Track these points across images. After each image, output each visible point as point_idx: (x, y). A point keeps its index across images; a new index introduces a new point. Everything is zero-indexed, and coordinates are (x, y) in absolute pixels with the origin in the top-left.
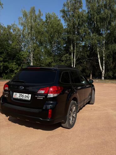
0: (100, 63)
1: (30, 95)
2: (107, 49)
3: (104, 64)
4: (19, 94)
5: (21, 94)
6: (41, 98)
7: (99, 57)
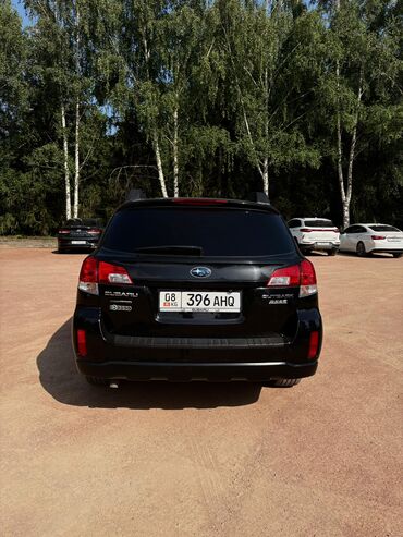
0: (163, 184)
1: (237, 296)
2: (186, 139)
3: (176, 190)
4: (185, 294)
5: (195, 293)
6: (281, 302)
7: (159, 164)
